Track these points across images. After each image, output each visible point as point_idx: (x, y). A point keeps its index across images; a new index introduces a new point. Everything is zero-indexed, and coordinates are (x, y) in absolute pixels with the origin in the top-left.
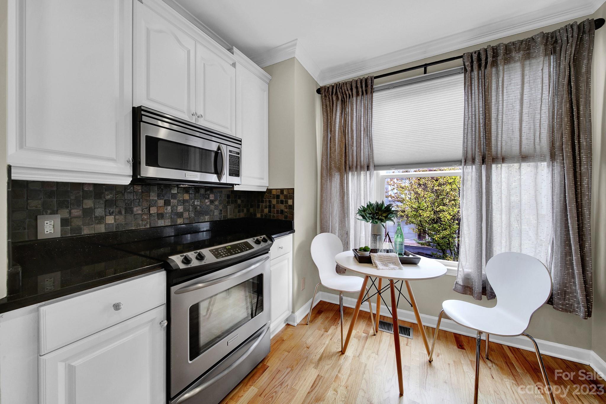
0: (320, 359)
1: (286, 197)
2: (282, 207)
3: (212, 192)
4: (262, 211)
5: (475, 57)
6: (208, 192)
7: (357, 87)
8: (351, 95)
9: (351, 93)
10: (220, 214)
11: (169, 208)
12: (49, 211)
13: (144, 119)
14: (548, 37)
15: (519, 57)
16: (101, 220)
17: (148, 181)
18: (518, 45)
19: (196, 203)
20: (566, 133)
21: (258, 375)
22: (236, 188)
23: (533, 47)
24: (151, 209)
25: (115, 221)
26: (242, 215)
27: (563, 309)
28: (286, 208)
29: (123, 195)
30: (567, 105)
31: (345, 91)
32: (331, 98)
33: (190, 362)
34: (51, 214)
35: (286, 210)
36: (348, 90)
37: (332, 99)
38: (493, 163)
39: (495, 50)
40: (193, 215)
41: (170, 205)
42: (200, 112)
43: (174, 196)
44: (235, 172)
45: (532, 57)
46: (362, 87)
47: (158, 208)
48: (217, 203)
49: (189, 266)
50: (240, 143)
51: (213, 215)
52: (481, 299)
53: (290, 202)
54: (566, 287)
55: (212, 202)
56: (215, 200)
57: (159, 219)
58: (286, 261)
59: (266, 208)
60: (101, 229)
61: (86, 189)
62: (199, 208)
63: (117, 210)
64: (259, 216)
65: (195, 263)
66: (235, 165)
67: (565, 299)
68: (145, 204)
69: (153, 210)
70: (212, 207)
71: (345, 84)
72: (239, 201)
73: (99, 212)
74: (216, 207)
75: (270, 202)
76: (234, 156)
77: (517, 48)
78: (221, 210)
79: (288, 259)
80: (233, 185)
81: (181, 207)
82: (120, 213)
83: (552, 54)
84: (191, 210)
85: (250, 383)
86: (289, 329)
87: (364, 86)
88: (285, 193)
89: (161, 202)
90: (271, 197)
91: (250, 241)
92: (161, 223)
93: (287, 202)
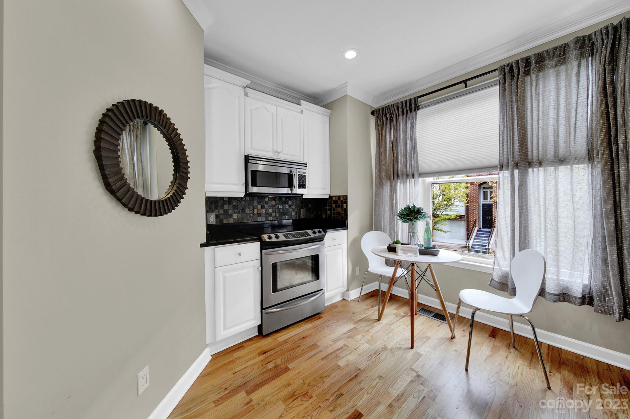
0: (360, 320)
1: (342, 202)
2: (339, 210)
3: (290, 200)
4: (326, 213)
5: (507, 69)
6: (288, 200)
7: (402, 108)
8: (398, 115)
9: (397, 113)
10: (296, 214)
11: (264, 210)
12: (211, 211)
13: (250, 161)
14: (584, 41)
15: (552, 64)
16: (231, 216)
17: (252, 195)
18: (552, 53)
19: (279, 207)
20: (602, 136)
21: (314, 319)
22: (304, 197)
23: (568, 52)
24: (254, 210)
25: (237, 217)
26: (312, 216)
27: (602, 311)
28: (342, 211)
29: (241, 202)
30: (602, 107)
31: (393, 112)
32: (381, 119)
33: (272, 294)
34: (212, 212)
35: (342, 212)
36: (395, 111)
37: (383, 119)
38: (529, 168)
39: (527, 61)
40: (278, 215)
41: (264, 208)
42: (280, 150)
43: (267, 203)
44: (302, 185)
45: (568, 62)
46: (406, 107)
47: (258, 210)
48: (293, 207)
49: (271, 240)
50: (306, 165)
51: (291, 215)
52: (515, 295)
53: (345, 206)
54: (606, 289)
55: (290, 206)
56: (292, 205)
57: (258, 217)
58: (340, 250)
59: (328, 211)
60: (231, 221)
61: (225, 200)
62: (281, 210)
63: (238, 211)
64: (324, 216)
65: (274, 239)
66: (302, 181)
67: (604, 301)
68: (251, 208)
69: (256, 211)
70: (290, 210)
71: (392, 106)
72: (310, 206)
73: (230, 212)
74: (293, 210)
75: (331, 206)
76: (302, 175)
77: (552, 55)
78: (296, 212)
79: (342, 249)
80: (302, 195)
81: (270, 209)
82: (239, 212)
83: (589, 56)
84: (276, 211)
85: (309, 322)
86: (344, 302)
87: (408, 106)
88: (341, 199)
89: (259, 207)
90: (332, 202)
91: (310, 232)
92: (259, 219)
93: (342, 206)
